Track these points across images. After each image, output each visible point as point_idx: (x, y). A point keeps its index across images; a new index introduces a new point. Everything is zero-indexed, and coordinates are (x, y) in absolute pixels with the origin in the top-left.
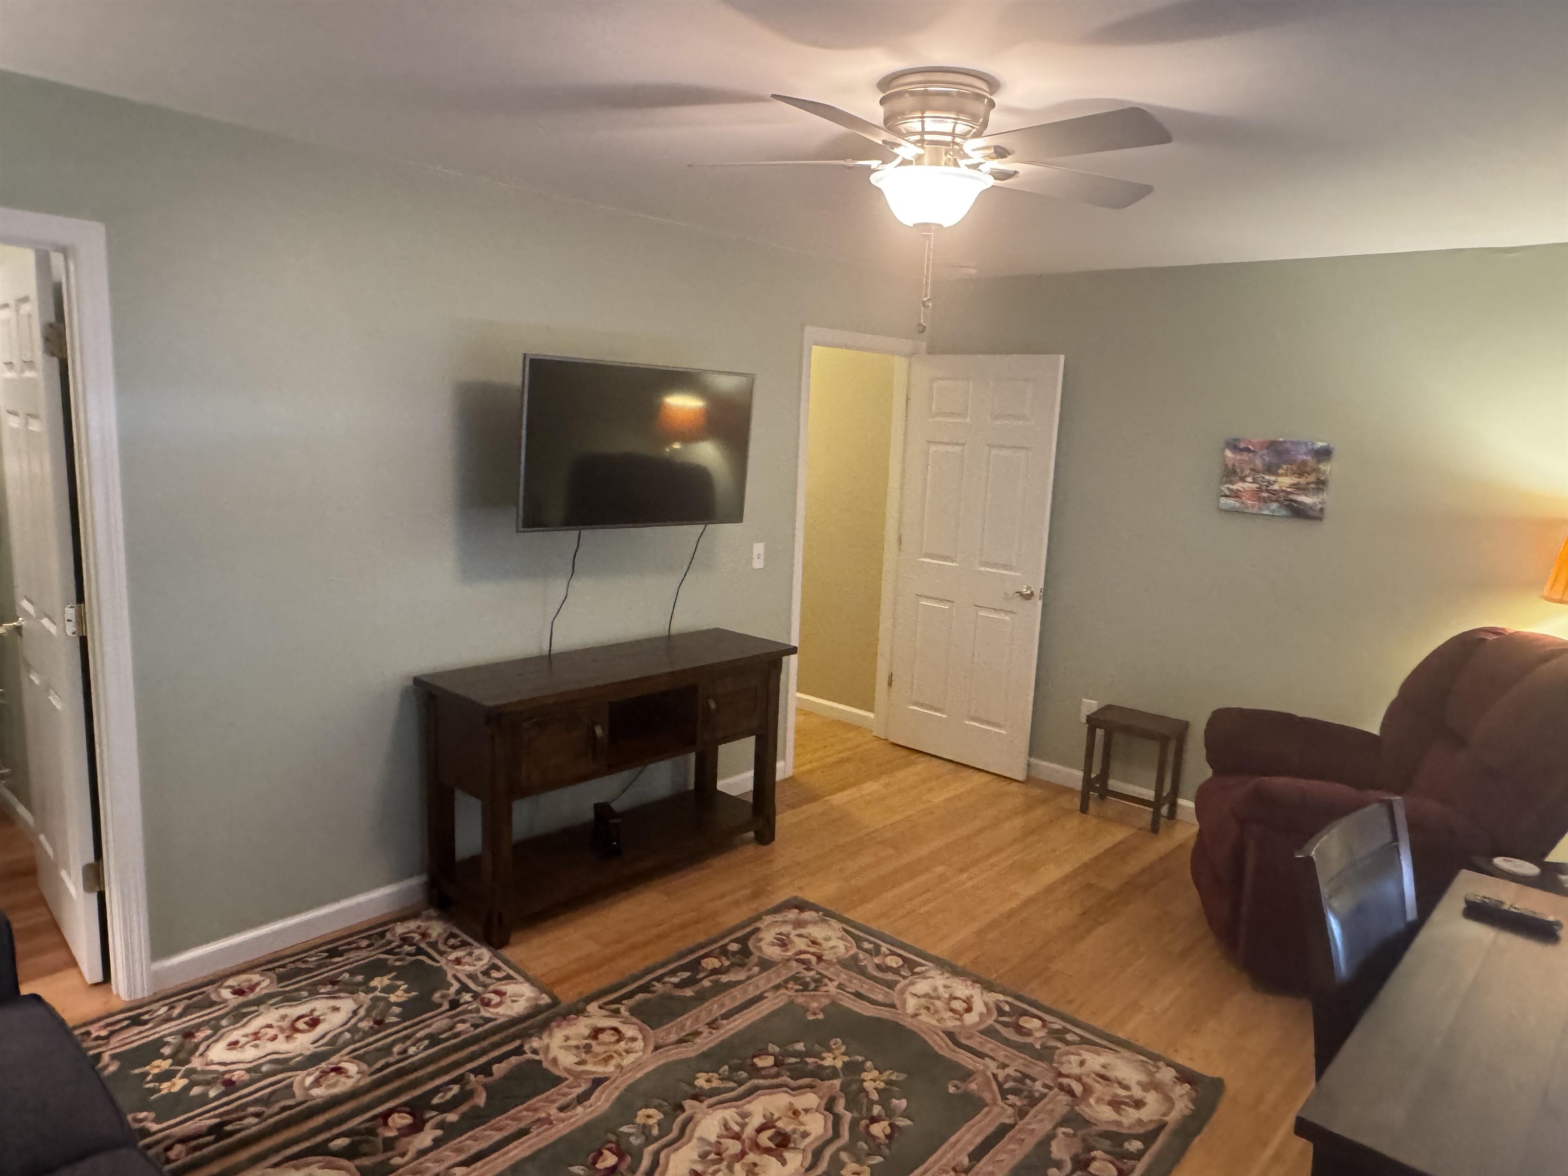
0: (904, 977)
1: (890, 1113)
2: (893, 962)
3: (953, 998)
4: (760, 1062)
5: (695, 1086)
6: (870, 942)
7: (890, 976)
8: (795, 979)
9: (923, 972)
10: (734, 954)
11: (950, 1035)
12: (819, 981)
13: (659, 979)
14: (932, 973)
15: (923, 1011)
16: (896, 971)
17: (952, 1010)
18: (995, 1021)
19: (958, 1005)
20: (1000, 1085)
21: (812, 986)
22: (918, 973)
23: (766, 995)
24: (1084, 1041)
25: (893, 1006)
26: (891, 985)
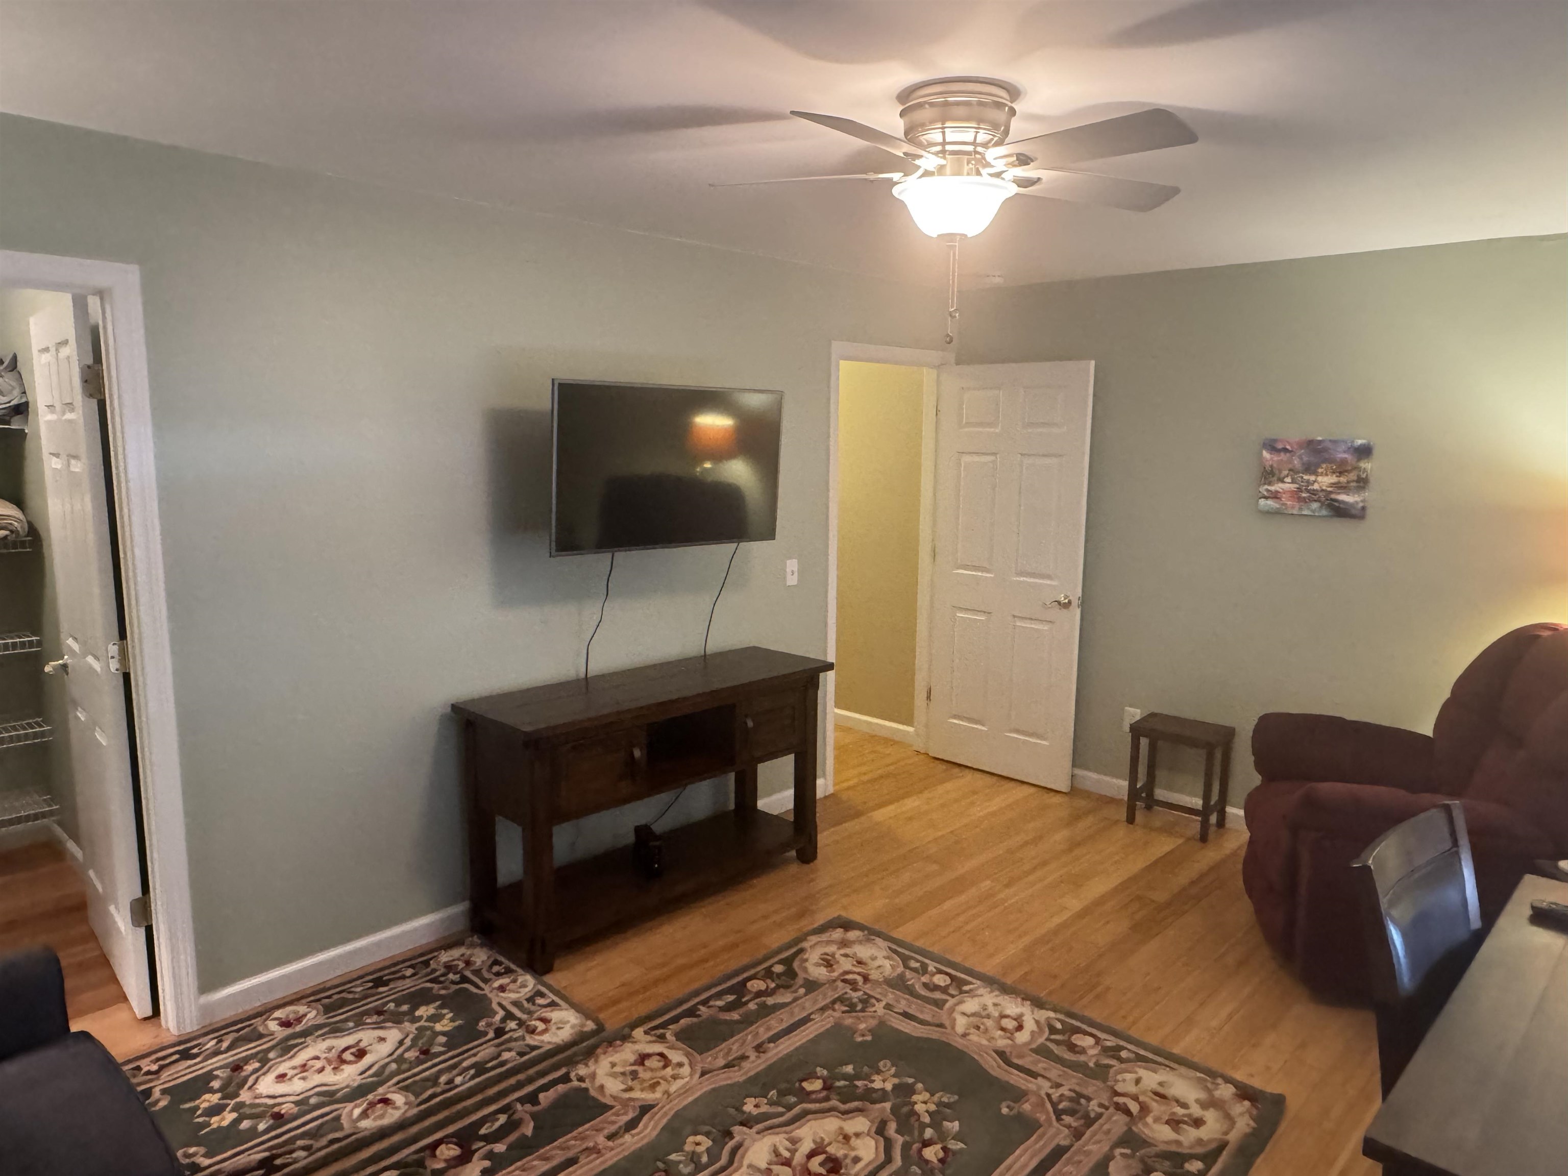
0: (953, 996)
1: (942, 1136)
2: (941, 980)
3: (1003, 1016)
4: (808, 1086)
5: (744, 1112)
6: (918, 961)
7: (938, 995)
8: (841, 1000)
9: (971, 990)
10: (779, 975)
11: (1001, 1054)
12: (866, 1001)
13: (705, 1003)
14: (981, 991)
15: (973, 1030)
16: (944, 990)
17: (1003, 1029)
18: (1047, 1039)
19: (1010, 1024)
20: (1054, 1105)
21: (859, 1007)
22: (966, 992)
23: (812, 1017)
24: (1140, 1058)
25: (941, 1025)
26: (939, 1004)
